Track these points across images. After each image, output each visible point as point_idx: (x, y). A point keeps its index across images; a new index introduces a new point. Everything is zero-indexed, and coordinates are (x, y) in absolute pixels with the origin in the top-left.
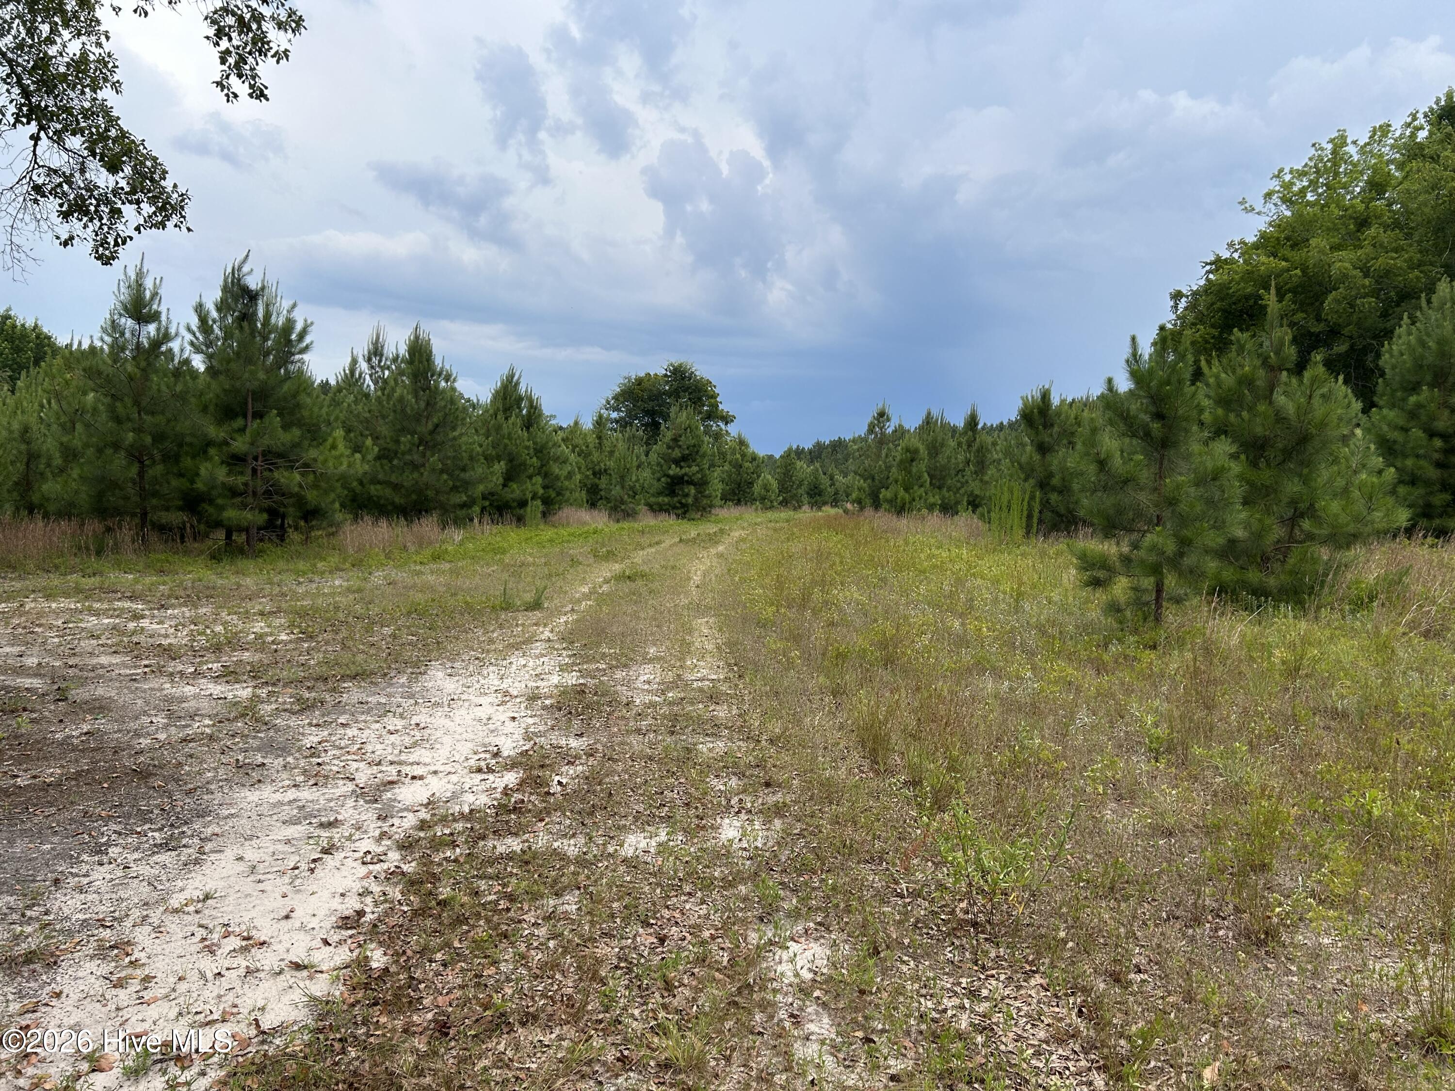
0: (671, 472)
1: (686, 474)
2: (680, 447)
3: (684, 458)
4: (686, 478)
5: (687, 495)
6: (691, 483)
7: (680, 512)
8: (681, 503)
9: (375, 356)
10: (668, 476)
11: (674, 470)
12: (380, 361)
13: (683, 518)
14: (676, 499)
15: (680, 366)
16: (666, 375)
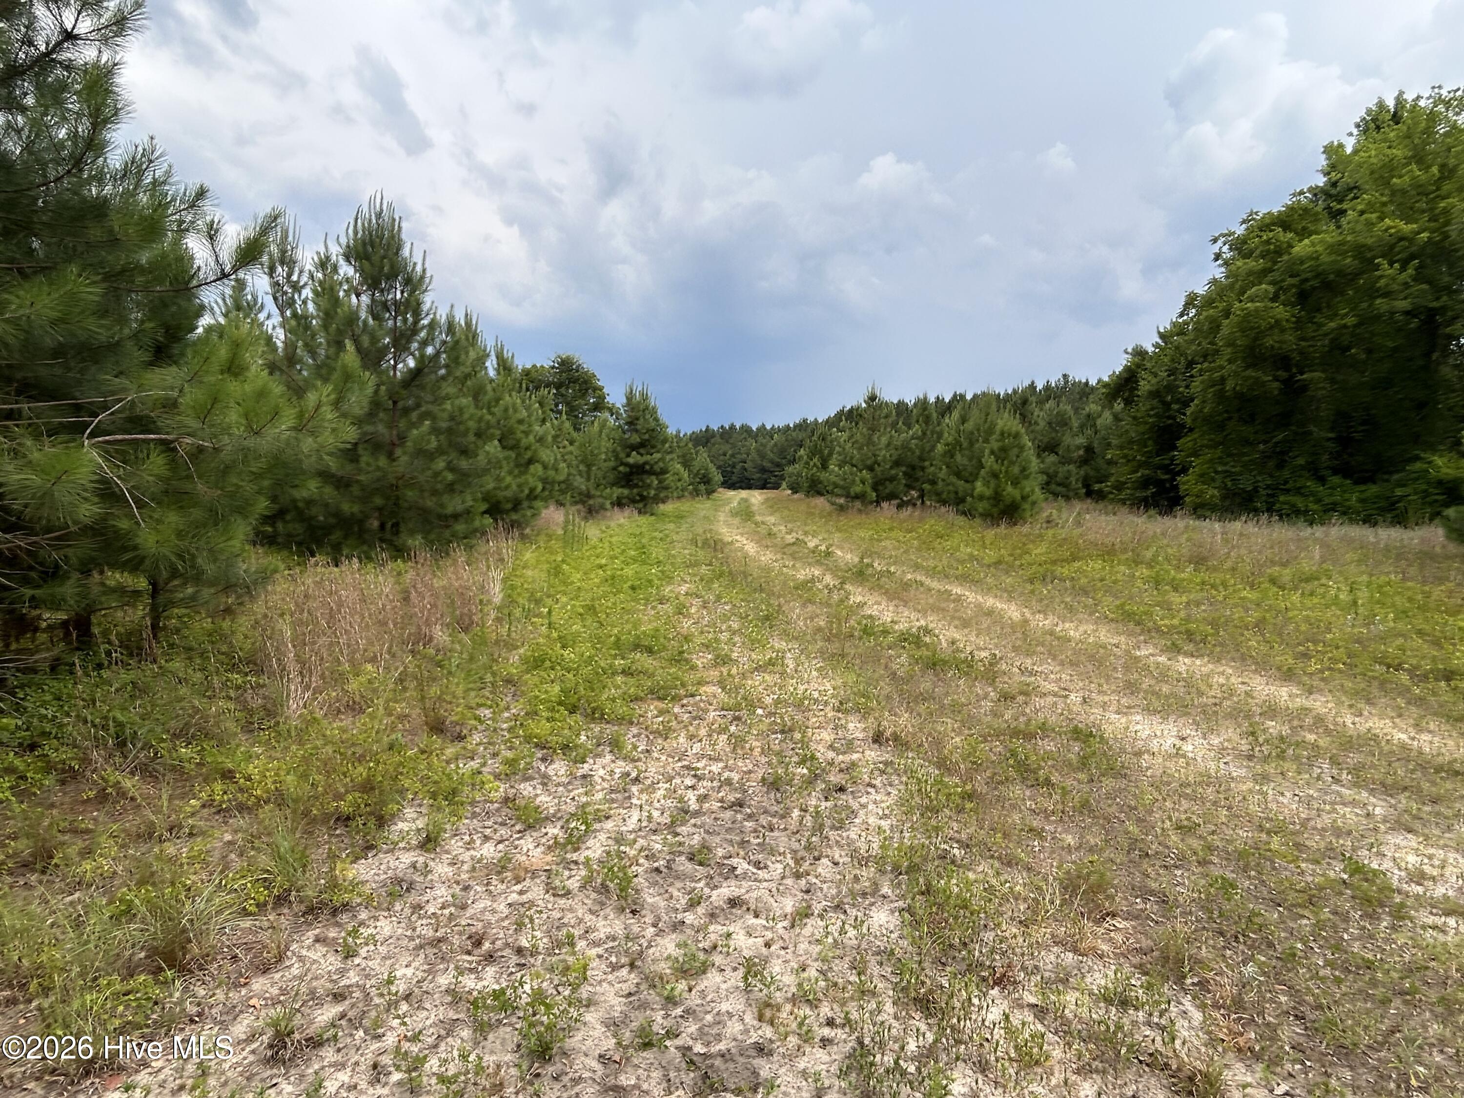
0: (631, 460)
1: (646, 463)
2: (637, 431)
3: (642, 445)
4: (647, 467)
5: (649, 486)
6: (652, 473)
7: (641, 505)
8: (641, 496)
9: (282, 263)
10: (626, 465)
11: (634, 458)
12: (290, 275)
13: (645, 513)
14: (635, 491)
15: (568, 358)
16: (553, 367)
